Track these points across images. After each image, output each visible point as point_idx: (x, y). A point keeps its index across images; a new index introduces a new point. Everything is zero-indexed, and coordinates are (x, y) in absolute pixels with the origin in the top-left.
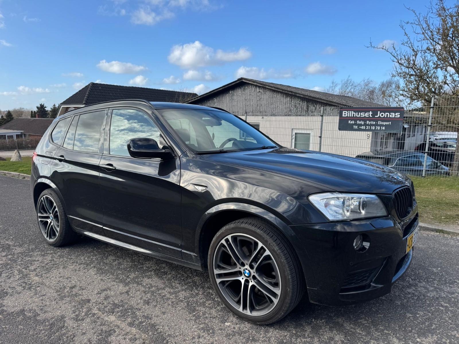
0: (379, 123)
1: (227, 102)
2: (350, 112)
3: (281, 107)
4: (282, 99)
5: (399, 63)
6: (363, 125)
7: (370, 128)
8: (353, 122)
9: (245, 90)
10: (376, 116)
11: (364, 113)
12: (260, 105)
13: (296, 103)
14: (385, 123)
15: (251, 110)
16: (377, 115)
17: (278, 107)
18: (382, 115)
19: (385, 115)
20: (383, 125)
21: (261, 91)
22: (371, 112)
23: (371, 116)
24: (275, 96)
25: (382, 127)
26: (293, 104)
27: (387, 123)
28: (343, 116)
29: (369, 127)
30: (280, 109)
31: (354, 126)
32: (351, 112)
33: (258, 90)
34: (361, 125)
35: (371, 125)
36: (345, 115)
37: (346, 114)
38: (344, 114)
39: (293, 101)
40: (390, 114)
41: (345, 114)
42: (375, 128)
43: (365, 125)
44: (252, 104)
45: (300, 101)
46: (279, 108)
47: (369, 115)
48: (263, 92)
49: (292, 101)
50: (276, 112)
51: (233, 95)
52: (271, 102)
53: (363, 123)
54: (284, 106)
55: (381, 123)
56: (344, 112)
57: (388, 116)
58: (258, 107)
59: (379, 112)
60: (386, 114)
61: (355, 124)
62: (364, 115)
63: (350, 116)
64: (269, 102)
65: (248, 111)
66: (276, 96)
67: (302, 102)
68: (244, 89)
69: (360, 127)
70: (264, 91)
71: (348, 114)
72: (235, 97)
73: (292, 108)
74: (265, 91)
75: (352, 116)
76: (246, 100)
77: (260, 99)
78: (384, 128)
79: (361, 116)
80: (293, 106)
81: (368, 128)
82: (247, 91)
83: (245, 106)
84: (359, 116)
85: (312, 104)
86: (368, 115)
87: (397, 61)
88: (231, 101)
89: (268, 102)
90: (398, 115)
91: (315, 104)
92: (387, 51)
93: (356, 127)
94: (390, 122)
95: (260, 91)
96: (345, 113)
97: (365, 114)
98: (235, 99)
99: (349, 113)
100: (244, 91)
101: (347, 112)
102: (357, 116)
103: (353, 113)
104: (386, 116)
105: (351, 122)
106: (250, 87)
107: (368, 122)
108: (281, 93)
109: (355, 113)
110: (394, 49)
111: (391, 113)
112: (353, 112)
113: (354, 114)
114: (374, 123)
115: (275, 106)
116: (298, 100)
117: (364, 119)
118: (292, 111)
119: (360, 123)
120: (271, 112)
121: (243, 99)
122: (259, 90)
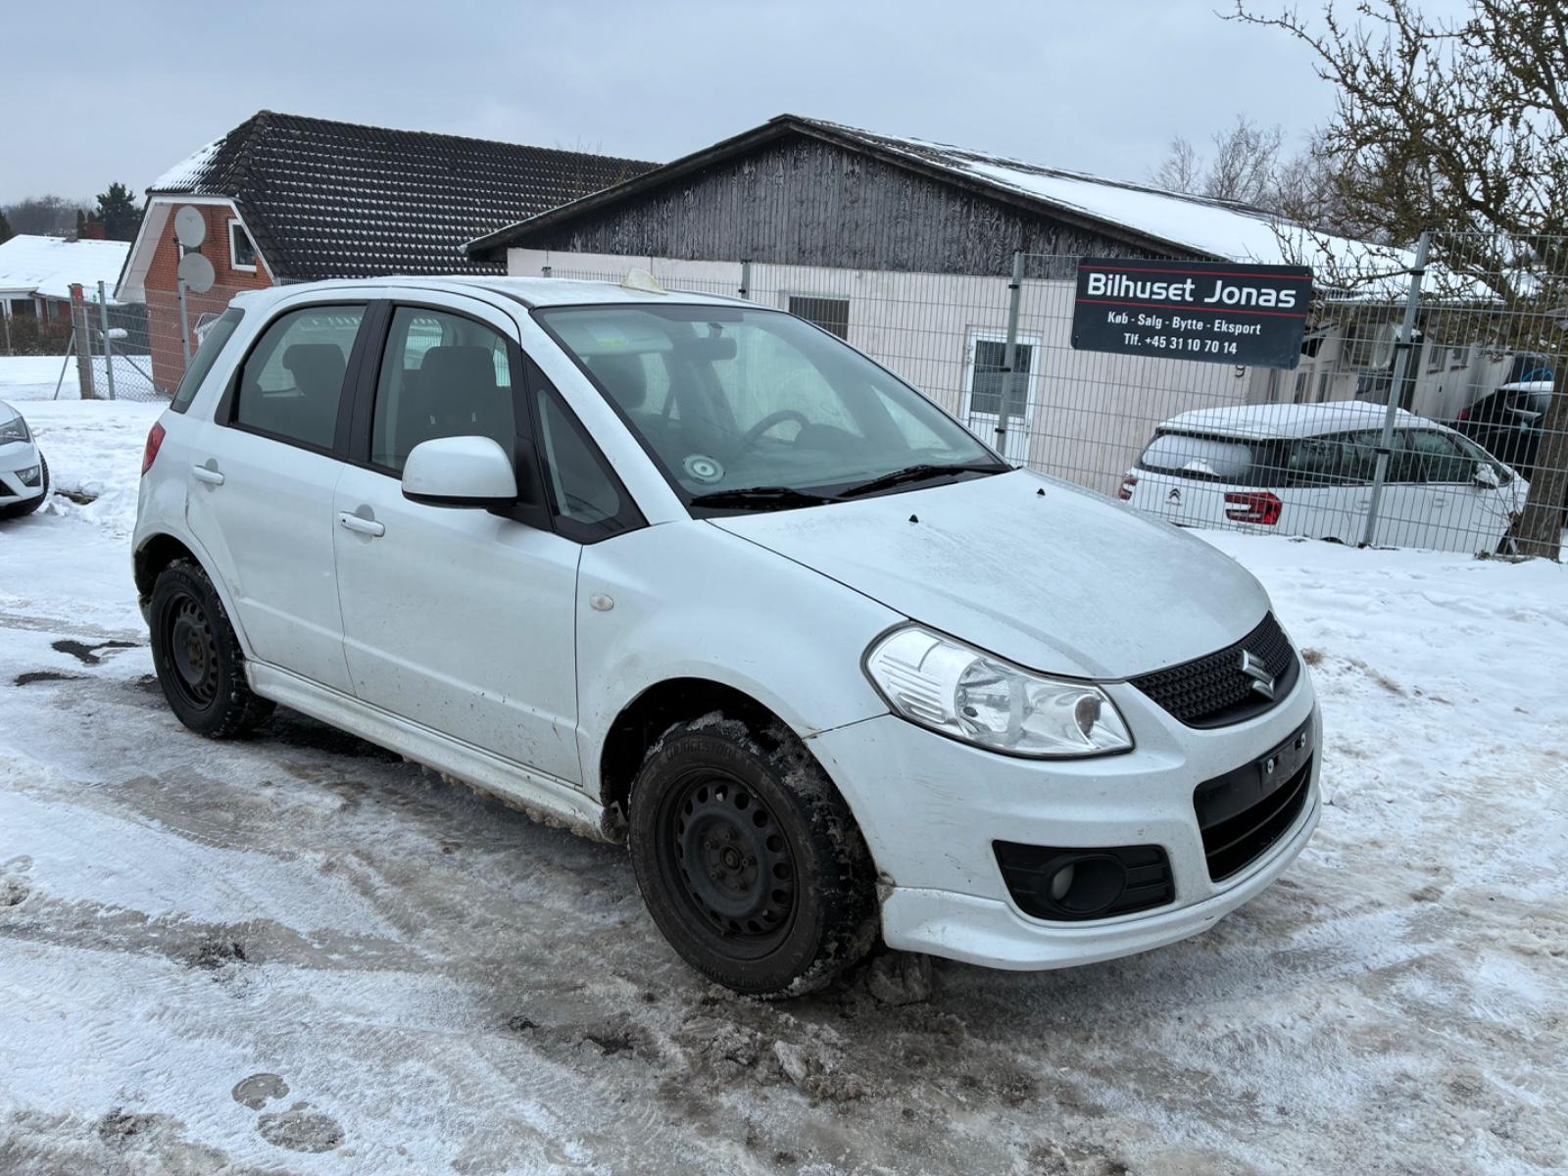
0: (1217, 325)
1: (734, 209)
2: (1113, 280)
3: (927, 237)
4: (933, 203)
5: (1345, 83)
6: (1159, 333)
7: (1185, 344)
8: (1123, 319)
9: (799, 164)
10: (1207, 300)
11: (1165, 285)
12: (854, 226)
13: (982, 224)
14: (1238, 329)
15: (821, 244)
16: (1212, 296)
17: (917, 235)
18: (1231, 295)
19: (1239, 295)
20: (1229, 337)
21: (857, 169)
22: (1189, 281)
23: (1191, 299)
24: (909, 193)
25: (1226, 344)
26: (972, 226)
27: (1247, 329)
28: (1091, 292)
29: (1181, 340)
30: (926, 244)
31: (1127, 335)
32: (1118, 277)
33: (846, 166)
34: (1151, 332)
35: (1188, 334)
36: (1096, 288)
37: (1101, 284)
38: (1092, 284)
39: (973, 218)
40: (1259, 294)
41: (1096, 284)
42: (1203, 345)
43: (1168, 332)
44: (822, 219)
45: (998, 219)
46: (920, 239)
47: (1183, 295)
48: (863, 176)
49: (968, 217)
50: (911, 255)
51: (755, 181)
52: (894, 214)
53: (1158, 324)
54: (941, 236)
55: (1224, 328)
56: (1093, 276)
57: (1253, 303)
58: (846, 234)
59: (1219, 283)
60: (1245, 290)
61: (1132, 327)
62: (1164, 292)
63: (1115, 294)
64: (888, 215)
65: (808, 245)
66: (913, 193)
67: (1007, 221)
68: (796, 160)
69: (1148, 340)
70: (867, 172)
71: (1106, 285)
72: (761, 192)
73: (969, 245)
74: (871, 170)
75: (1122, 294)
76: (802, 202)
77: (853, 202)
78: (1233, 349)
79: (1154, 297)
80: (971, 236)
81: (1178, 343)
82: (806, 166)
83: (797, 227)
84: (1147, 295)
85: (1041, 232)
86: (1180, 292)
87: (1338, 76)
88: (745, 205)
89: (880, 216)
90: (1288, 298)
91: (1054, 233)
92: (1301, 35)
93: (1133, 339)
94: (1259, 327)
95: (853, 172)
96: (1097, 280)
97: (1167, 289)
98: (763, 195)
99: (1110, 282)
100: (796, 168)
101: (1103, 277)
102: (1139, 294)
103: (1125, 282)
104: (1243, 302)
105: (1118, 319)
106: (819, 151)
107: (1176, 322)
108: (931, 181)
109: (1131, 284)
110: (1333, 28)
111: (1263, 291)
112: (1124, 277)
113: (1128, 287)
114: (1200, 326)
115: (906, 234)
116: (992, 214)
117: (1165, 309)
118: (969, 257)
119: (1149, 322)
120: (891, 254)
121: (793, 199)
122: (850, 168)
